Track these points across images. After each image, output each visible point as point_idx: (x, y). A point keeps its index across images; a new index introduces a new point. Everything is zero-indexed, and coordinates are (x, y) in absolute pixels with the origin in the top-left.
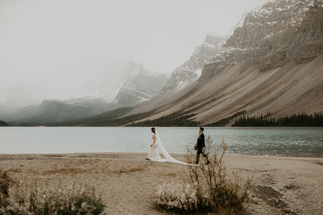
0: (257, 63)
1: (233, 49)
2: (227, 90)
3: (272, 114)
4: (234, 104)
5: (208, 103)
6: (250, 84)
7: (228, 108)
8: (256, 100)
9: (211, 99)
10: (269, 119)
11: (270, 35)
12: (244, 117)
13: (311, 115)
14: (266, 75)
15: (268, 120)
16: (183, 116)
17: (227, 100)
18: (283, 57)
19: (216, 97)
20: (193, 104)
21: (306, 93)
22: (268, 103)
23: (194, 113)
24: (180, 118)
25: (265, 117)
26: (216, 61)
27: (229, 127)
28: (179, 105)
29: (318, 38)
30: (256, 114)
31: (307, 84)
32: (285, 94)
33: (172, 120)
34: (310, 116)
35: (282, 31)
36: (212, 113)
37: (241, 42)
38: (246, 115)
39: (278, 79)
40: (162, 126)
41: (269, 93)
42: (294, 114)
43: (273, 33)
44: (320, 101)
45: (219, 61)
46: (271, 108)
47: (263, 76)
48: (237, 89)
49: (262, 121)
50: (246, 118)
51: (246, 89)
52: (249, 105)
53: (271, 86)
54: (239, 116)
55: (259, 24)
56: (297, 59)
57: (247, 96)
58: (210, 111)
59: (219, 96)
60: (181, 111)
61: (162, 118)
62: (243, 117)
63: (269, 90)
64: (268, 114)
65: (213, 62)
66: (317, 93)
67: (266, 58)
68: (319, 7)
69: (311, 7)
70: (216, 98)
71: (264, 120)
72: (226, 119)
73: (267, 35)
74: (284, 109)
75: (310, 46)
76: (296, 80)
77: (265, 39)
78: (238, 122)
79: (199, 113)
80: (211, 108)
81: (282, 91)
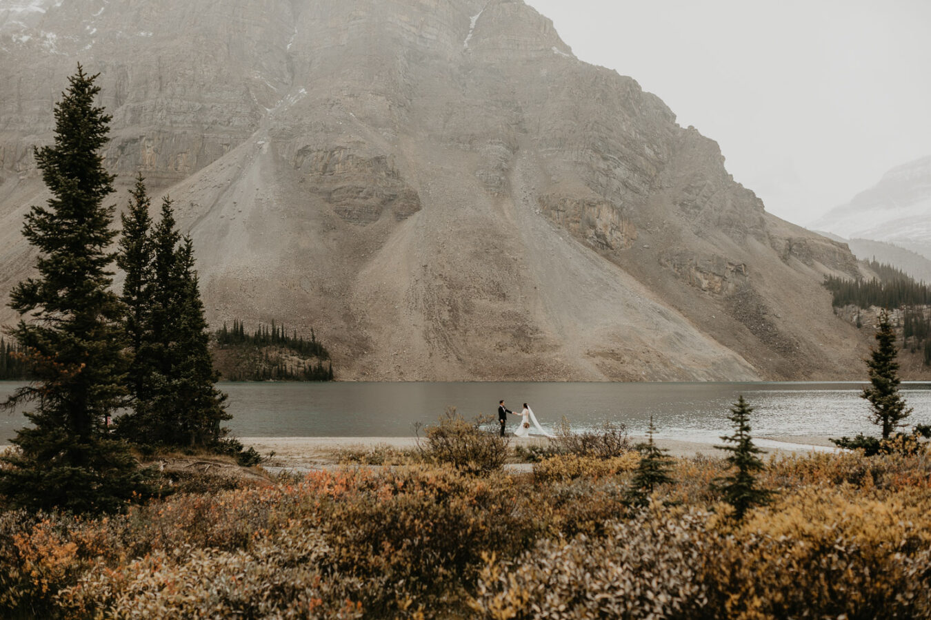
29: (8, 128)
66: (4, 284)
68: (14, 40)
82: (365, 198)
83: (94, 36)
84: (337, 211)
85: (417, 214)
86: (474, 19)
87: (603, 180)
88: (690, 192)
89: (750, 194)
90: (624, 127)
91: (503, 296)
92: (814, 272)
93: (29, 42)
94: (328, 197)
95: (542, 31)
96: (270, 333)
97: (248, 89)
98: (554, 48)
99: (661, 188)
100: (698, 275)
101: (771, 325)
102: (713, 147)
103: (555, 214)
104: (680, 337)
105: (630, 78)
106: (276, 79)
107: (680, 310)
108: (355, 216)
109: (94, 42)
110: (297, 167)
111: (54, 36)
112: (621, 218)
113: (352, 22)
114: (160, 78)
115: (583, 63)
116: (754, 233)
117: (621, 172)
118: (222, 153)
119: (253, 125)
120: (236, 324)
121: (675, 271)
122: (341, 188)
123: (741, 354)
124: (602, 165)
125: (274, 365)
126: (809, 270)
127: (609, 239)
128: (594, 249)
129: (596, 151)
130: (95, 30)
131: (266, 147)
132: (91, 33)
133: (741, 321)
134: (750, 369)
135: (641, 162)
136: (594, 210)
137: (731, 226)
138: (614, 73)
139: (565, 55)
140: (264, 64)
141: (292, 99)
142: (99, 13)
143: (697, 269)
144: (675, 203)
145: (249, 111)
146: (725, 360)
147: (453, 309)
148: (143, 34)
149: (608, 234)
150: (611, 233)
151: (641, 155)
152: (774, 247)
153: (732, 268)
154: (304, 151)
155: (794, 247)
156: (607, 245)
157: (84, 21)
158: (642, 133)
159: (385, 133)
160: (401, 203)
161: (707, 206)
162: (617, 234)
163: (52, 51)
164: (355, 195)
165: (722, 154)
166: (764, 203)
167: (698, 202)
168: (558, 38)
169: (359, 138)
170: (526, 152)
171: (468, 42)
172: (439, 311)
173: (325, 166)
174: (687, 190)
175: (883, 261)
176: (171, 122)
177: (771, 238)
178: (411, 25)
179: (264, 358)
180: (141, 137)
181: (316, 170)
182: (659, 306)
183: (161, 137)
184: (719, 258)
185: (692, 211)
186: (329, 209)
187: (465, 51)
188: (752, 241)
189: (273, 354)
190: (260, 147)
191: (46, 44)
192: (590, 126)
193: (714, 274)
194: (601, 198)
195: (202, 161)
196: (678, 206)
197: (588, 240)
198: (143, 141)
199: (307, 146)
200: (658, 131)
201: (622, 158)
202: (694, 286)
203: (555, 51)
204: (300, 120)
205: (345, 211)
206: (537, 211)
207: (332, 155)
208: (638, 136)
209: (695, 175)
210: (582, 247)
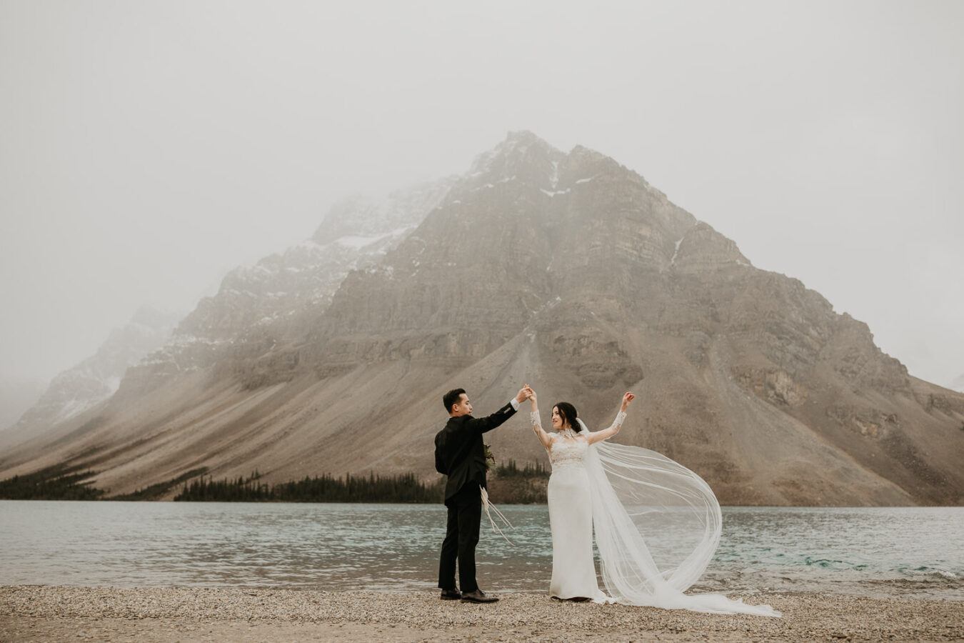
0: (239, 371)
1: (193, 340)
2: (171, 423)
3: (263, 476)
4: (184, 454)
5: (127, 449)
6: (221, 413)
7: (171, 461)
8: (232, 446)
9: (134, 441)
10: (254, 485)
11: (269, 317)
12: (202, 481)
13: (340, 479)
14: (255, 397)
15: (252, 488)
16: (65, 476)
17: (171, 445)
18: (293, 362)
19: (145, 437)
20: (93, 450)
21: (333, 435)
22: (255, 452)
23: (92, 469)
24: (57, 481)
25: (248, 481)
26: (153, 362)
27: (169, 501)
28: (61, 451)
30: (230, 476)
31: (336, 418)
32: (291, 436)
33: (38, 484)
34: (337, 481)
35: (294, 311)
36: (134, 470)
37: (210, 327)
38: (208, 476)
39: (281, 405)
40: (13, 498)
41: (259, 433)
42: (308, 478)
43: (277, 314)
44: (358, 451)
45: (161, 361)
46: (262, 463)
47: (250, 398)
48: (193, 422)
49: (241, 491)
50: (208, 483)
51: (212, 422)
52: (216, 456)
53: (265, 420)
54: (194, 478)
55: (251, 294)
56: (319, 368)
57: (213, 438)
58: (129, 467)
59: (154, 435)
60: (62, 465)
61: (16, 479)
62: (199, 480)
63: (260, 427)
64: (254, 476)
65: (146, 363)
67: (260, 362)
68: (367, 273)
69: (352, 272)
70: (147, 438)
71: (244, 486)
72: (163, 484)
73: (263, 317)
74: (288, 465)
75: (346, 345)
76: (316, 410)
77: (260, 324)
78: (189, 490)
79: (105, 470)
80: (132, 460)
81: (287, 430)
82: (603, 371)
83: (418, 267)
84: (583, 381)
85: (641, 382)
86: (678, 244)
87: (779, 354)
88: (847, 361)
89: (896, 361)
90: (794, 316)
91: (707, 441)
92: (953, 420)
93: (376, 274)
94: (577, 370)
95: (728, 248)
96: (535, 468)
97: (520, 298)
99: (824, 359)
100: (858, 423)
101: (921, 461)
102: (864, 328)
103: (743, 379)
104: (847, 470)
105: (796, 280)
106: (540, 291)
107: (845, 450)
108: (597, 385)
109: (417, 271)
110: (555, 351)
111: (392, 269)
112: (794, 381)
113: (591, 250)
114: (461, 293)
115: (760, 270)
116: (902, 391)
117: (792, 347)
118: (503, 342)
119: (524, 323)
120: (510, 462)
121: (839, 420)
122: (586, 365)
123: (898, 484)
124: (778, 343)
125: (537, 492)
126: (950, 418)
127: (785, 398)
128: (774, 405)
129: (773, 333)
130: (418, 263)
131: (533, 337)
132: (416, 265)
133: (896, 458)
134: (906, 496)
135: (808, 339)
136: (773, 377)
137: (882, 386)
138: (783, 276)
139: (746, 265)
140: (532, 281)
141: (551, 305)
143: (857, 419)
144: (836, 370)
145: (521, 313)
146: (885, 489)
148: (450, 264)
149: (785, 394)
150: (787, 393)
151: (808, 335)
152: (918, 402)
153: (886, 418)
154: (560, 340)
155: (936, 401)
156: (785, 402)
157: (412, 258)
158: (807, 319)
159: (616, 326)
160: (629, 374)
161: (861, 372)
162: (791, 394)
163: (390, 278)
164: (595, 369)
165: (872, 332)
166: (908, 368)
167: (855, 368)
168: (740, 253)
169: (598, 330)
170: (719, 336)
171: (675, 260)
173: (575, 349)
174: (847, 360)
176: (470, 323)
177: (915, 395)
178: (633, 249)
179: (530, 486)
181: (569, 352)
182: (828, 447)
183: (462, 332)
184: (874, 410)
185: (850, 375)
186: (578, 380)
187: (673, 265)
188: (901, 398)
189: (537, 484)
190: (529, 338)
191: (387, 274)
192: (767, 315)
193: (871, 422)
194: (778, 367)
195: (489, 348)
196: (838, 372)
197: (769, 398)
198: (450, 335)
199: (562, 336)
200: (820, 318)
201: (793, 338)
202: (855, 432)
203: (739, 262)
204: (556, 318)
205: (589, 381)
206: (730, 378)
207: (579, 342)
208: (804, 321)
209: (851, 348)
210: (764, 403)
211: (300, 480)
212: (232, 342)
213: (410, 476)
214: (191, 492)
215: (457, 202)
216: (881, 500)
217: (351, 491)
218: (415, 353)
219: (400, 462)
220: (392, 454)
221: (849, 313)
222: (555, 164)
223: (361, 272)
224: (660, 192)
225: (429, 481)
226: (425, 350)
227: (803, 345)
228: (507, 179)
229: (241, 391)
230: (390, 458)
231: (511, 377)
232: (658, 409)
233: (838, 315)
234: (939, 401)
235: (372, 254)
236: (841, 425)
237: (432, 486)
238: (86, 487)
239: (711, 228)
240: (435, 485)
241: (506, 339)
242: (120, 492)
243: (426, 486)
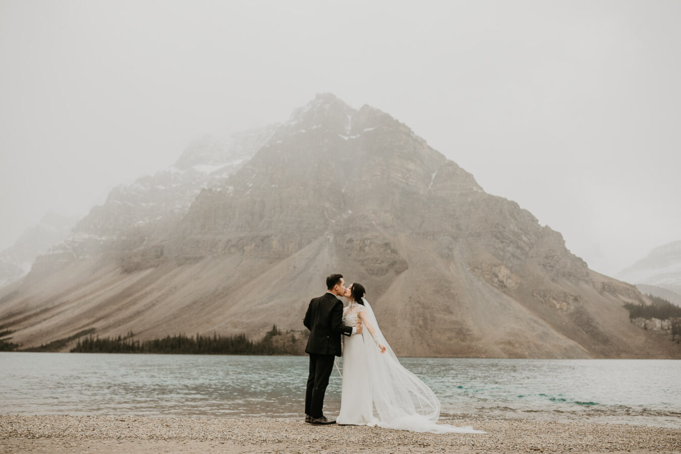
0: (120, 259)
1: (86, 236)
2: (69, 296)
3: (136, 335)
4: (78, 318)
5: (36, 314)
7: (69, 323)
8: (113, 313)
9: (41, 309)
10: (129, 341)
11: (143, 220)
12: (91, 339)
13: (192, 337)
14: (131, 278)
15: (128, 343)
17: (68, 312)
18: (159, 253)
19: (50, 306)
20: (11, 315)
21: (188, 306)
22: (131, 318)
23: (10, 329)
25: (125, 338)
26: (56, 252)
27: (67, 352)
30: (111, 335)
31: (190, 294)
32: (157, 307)
34: (190, 339)
35: (161, 217)
36: (41, 330)
37: (99, 227)
38: (96, 335)
39: (150, 284)
41: (134, 304)
42: (168, 337)
43: (149, 219)
44: (205, 318)
45: (62, 251)
46: (135, 326)
47: (127, 278)
48: (85, 296)
49: (119, 345)
50: (95, 339)
51: (99, 296)
52: (102, 320)
53: (137, 295)
54: (85, 336)
55: (129, 204)
56: (178, 258)
57: (100, 307)
58: (38, 327)
59: (56, 304)
62: (89, 337)
63: (135, 299)
64: (130, 335)
65: (51, 253)
66: (202, 307)
67: (135, 253)
68: (214, 191)
69: (203, 190)
71: (122, 342)
72: (62, 340)
73: (138, 220)
74: (154, 327)
75: (198, 242)
76: (175, 288)
77: (136, 226)
78: (81, 345)
79: (19, 330)
80: (40, 322)
81: (154, 302)
82: (380, 263)
83: (251, 187)
84: (367, 270)
85: (406, 271)
86: (434, 175)
87: (501, 253)
88: (547, 259)
89: (580, 259)
90: (512, 227)
91: (451, 313)
92: (618, 300)
93: (220, 192)
94: (362, 262)
95: (468, 179)
97: (323, 211)
98: (475, 188)
99: (532, 257)
100: (554, 302)
101: (595, 328)
102: (559, 235)
103: (476, 270)
104: (546, 334)
105: (513, 202)
106: (337, 206)
107: (545, 320)
108: (376, 273)
109: (250, 190)
110: (347, 249)
111: (232, 188)
112: (512, 272)
113: (373, 178)
114: (281, 207)
115: (489, 195)
116: (584, 280)
117: (511, 249)
118: (310, 242)
119: (325, 228)
122: (369, 259)
123: (580, 343)
124: (501, 245)
126: (615, 299)
127: (505, 283)
128: (497, 288)
129: (498, 238)
130: (251, 185)
131: (332, 239)
132: (249, 186)
133: (579, 325)
134: (585, 351)
135: (521, 243)
136: (497, 269)
137: (570, 276)
138: (505, 199)
139: (480, 191)
140: (331, 199)
141: (345, 216)
142: (254, 177)
143: (553, 298)
144: (540, 265)
145: (323, 221)
146: (572, 347)
147: (425, 319)
148: (273, 186)
149: (505, 281)
150: (506, 280)
151: (521, 240)
152: (594, 287)
153: (572, 298)
154: (351, 241)
155: (606, 287)
156: (505, 286)
157: (247, 181)
158: (521, 229)
159: (390, 232)
160: (398, 266)
161: (557, 266)
162: (509, 281)
163: (231, 195)
164: (375, 262)
165: (564, 239)
166: (588, 264)
167: (552, 264)
168: (476, 183)
169: (377, 234)
170: (461, 240)
171: (432, 186)
172: (418, 320)
173: (361, 248)
174: (547, 257)
175: (655, 295)
176: (287, 228)
177: (593, 282)
178: (403, 178)
180: (272, 235)
181: (356, 250)
182: (533, 317)
183: (281, 234)
184: (565, 293)
185: (549, 269)
186: (362, 269)
187: (430, 190)
188: (583, 284)
190: (329, 239)
191: (228, 192)
192: (494, 226)
193: (563, 301)
194: (500, 262)
195: (301, 246)
196: (541, 267)
197: (494, 284)
198: (273, 237)
199: (351, 238)
200: (529, 228)
201: (511, 242)
202: (551, 307)
203: (475, 189)
204: (348, 225)
205: (371, 270)
206: (468, 269)
207: (364, 242)
208: (519, 231)
209: (550, 250)
210: (491, 288)
211: (163, 337)
212: (115, 238)
213: (243, 336)
214: (83, 347)
215: (280, 142)
216: (568, 354)
217: (200, 346)
218: (247, 248)
219: (235, 326)
220: (228, 320)
221: (549, 226)
222: (349, 117)
223: (210, 190)
224: (422, 139)
225: (256, 339)
226: (255, 246)
227: (518, 247)
228: (315, 127)
229: (121, 274)
230: (229, 323)
231: (316, 266)
232: (418, 290)
233: (542, 227)
234: (609, 287)
235: (218, 177)
236: (542, 302)
237: (258, 343)
238: (5, 342)
239: (457, 165)
240: (260, 341)
241: (312, 240)
242: (30, 346)
243: (254, 343)
